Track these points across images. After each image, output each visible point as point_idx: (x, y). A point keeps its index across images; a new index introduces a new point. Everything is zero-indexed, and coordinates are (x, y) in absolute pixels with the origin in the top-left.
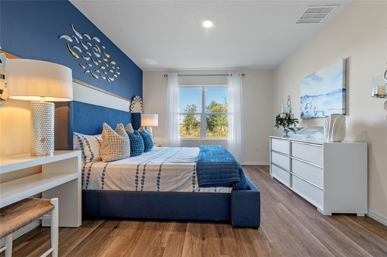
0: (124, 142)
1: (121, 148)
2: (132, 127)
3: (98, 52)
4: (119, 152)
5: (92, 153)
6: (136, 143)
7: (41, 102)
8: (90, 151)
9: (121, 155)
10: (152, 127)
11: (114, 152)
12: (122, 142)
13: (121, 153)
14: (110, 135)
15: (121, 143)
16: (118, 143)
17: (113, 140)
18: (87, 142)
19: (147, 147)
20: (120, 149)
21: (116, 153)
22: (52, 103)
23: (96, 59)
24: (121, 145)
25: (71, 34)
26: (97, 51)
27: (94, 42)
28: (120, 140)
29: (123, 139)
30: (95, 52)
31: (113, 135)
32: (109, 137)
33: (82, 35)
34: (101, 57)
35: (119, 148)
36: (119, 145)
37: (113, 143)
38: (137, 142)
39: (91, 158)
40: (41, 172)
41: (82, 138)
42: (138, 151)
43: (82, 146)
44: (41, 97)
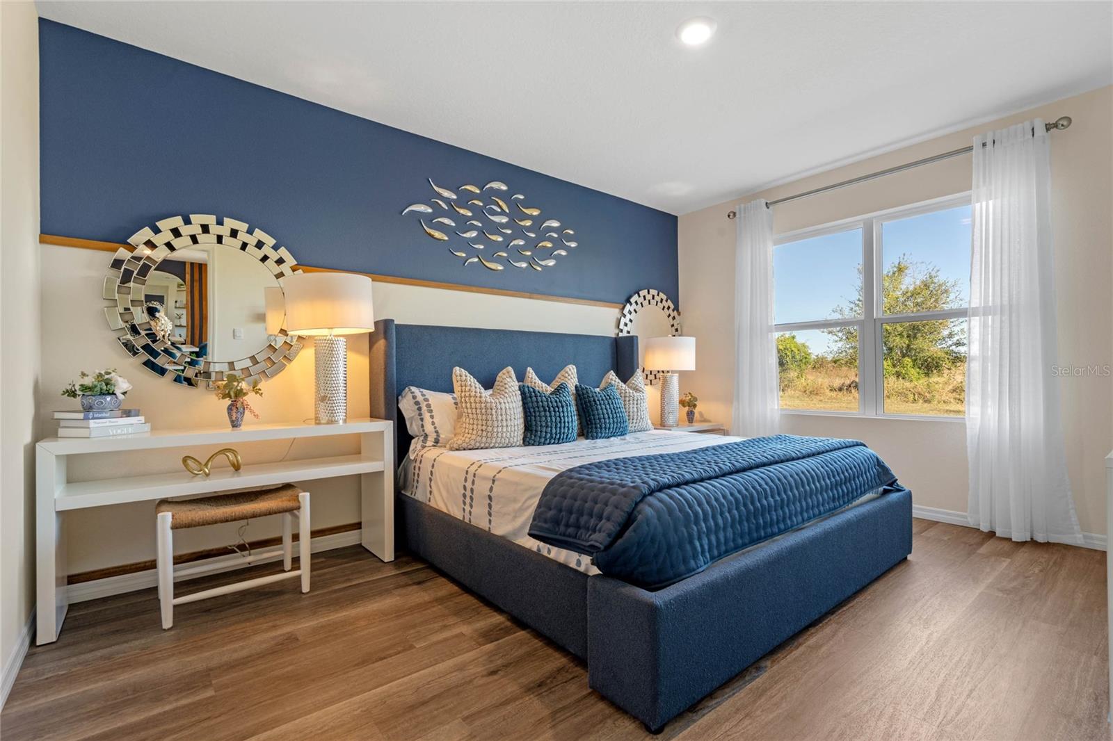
0: (491, 409)
1: (484, 422)
2: (576, 376)
3: (503, 213)
4: (480, 432)
5: (435, 428)
6: (543, 413)
7: (328, 338)
8: (433, 423)
9: (484, 439)
10: (677, 375)
11: (471, 431)
12: (486, 408)
13: (484, 433)
14: (463, 394)
15: (484, 411)
16: (478, 411)
17: (468, 405)
18: (429, 406)
19: (596, 428)
20: (482, 425)
21: (475, 432)
22: (342, 339)
23: (497, 229)
24: (484, 417)
25: (429, 197)
26: (499, 210)
27: (488, 196)
28: (483, 405)
29: (491, 402)
30: (493, 215)
31: (467, 394)
32: (461, 398)
33: (455, 190)
34: (512, 220)
35: (480, 422)
36: (480, 417)
37: (469, 411)
38: (545, 411)
39: (435, 439)
40: (360, 453)
41: (420, 398)
42: (544, 434)
43: (420, 414)
44: (329, 328)
